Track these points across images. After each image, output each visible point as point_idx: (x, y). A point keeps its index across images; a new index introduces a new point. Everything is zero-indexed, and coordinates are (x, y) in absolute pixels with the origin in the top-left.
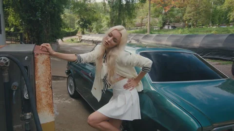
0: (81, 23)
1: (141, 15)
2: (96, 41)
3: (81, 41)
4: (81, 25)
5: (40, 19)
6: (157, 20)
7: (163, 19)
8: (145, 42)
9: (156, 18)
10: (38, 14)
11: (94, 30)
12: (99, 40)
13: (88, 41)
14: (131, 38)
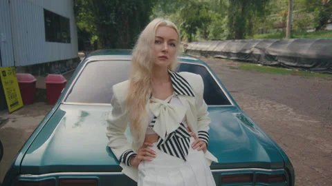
0: (187, 26)
1: (283, 9)
2: (205, 51)
3: (187, 51)
4: (187, 29)
5: (114, 23)
6: (311, 16)
7: (322, 14)
8: (273, 52)
9: (309, 13)
10: (112, 16)
11: (211, 35)
12: (209, 50)
13: (195, 51)
14: (254, 46)
